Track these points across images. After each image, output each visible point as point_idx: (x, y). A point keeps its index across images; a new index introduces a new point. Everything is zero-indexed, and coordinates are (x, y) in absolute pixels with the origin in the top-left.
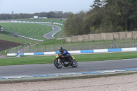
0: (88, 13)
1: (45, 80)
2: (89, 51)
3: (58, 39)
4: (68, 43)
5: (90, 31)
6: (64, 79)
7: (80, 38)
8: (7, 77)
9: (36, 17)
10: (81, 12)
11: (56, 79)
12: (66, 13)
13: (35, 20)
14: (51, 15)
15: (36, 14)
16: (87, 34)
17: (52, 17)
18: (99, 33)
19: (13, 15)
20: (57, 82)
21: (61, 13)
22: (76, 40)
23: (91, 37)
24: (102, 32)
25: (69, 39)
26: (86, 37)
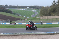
0: (50, 7)
1: (31, 35)
2: (50, 23)
3: (37, 17)
4: (41, 19)
5: (51, 14)
6: (39, 34)
7: (46, 17)
8: (14, 33)
9: (28, 8)
10: (47, 6)
11: (35, 35)
12: (41, 7)
13: (27, 9)
14: (34, 7)
15: (28, 6)
16: (49, 16)
17: (35, 8)
18: (55, 15)
19: (18, 6)
20: (36, 36)
21: (38, 6)
22: (44, 18)
23: (51, 17)
24: (56, 15)
25: (41, 18)
26: (49, 17)
